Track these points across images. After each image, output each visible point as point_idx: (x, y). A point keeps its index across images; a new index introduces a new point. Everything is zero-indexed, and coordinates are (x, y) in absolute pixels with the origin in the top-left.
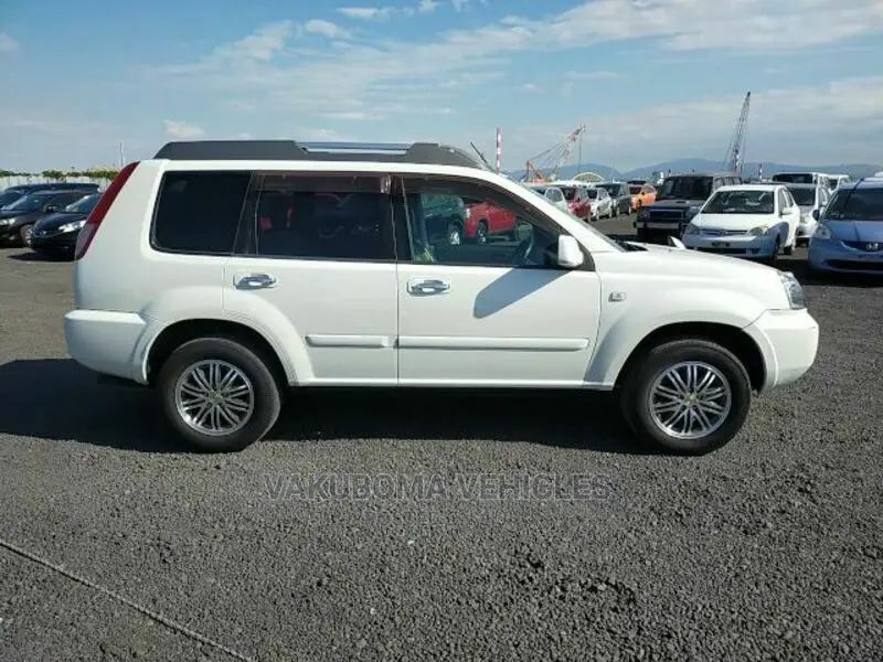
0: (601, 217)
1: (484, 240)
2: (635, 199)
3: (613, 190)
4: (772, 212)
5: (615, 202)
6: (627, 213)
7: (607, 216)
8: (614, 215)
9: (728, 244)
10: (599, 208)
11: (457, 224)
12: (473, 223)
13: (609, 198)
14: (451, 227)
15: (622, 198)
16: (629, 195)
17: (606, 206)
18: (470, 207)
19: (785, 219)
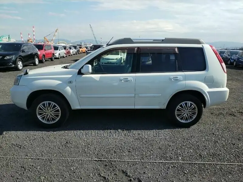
0: (73, 54)
1: (44, 60)
2: (81, 50)
3: (75, 47)
4: (119, 55)
5: (76, 50)
6: (79, 54)
7: (74, 54)
8: (76, 54)
9: (111, 62)
10: (72, 52)
11: (37, 56)
12: (41, 56)
13: (74, 49)
14: (36, 57)
15: (78, 49)
16: (79, 49)
17: (74, 52)
18: (39, 51)
19: (122, 56)
